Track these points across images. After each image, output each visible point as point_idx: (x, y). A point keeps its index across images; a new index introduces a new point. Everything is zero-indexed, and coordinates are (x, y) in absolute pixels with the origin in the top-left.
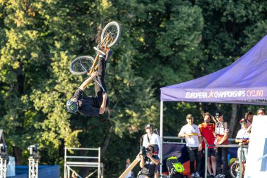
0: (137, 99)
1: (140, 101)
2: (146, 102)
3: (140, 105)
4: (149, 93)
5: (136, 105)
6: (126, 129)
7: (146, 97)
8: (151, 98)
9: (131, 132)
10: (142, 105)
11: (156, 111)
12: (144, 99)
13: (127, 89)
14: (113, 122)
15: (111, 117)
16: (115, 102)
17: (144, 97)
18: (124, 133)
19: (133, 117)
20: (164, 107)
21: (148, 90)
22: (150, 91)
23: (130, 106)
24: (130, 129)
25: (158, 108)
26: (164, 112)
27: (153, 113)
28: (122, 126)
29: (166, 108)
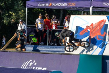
0: (15, 7)
1: (17, 8)
2: (19, 8)
3: (16, 9)
4: (21, 3)
5: (14, 9)
6: (9, 21)
7: (19, 6)
8: (22, 6)
9: (12, 23)
10: (17, 9)
11: (24, 12)
12: (18, 7)
13: (10, 2)
14: (3, 18)
15: (2, 15)
16: (4, 8)
17: (18, 5)
18: (8, 23)
19: (13, 15)
20: (28, 11)
21: (20, 2)
22: (21, 2)
23: (12, 10)
24: (11, 21)
25: (25, 11)
26: (28, 13)
27: (22, 13)
28: (8, 20)
29: (29, 11)
